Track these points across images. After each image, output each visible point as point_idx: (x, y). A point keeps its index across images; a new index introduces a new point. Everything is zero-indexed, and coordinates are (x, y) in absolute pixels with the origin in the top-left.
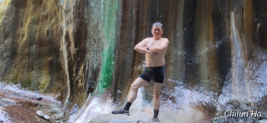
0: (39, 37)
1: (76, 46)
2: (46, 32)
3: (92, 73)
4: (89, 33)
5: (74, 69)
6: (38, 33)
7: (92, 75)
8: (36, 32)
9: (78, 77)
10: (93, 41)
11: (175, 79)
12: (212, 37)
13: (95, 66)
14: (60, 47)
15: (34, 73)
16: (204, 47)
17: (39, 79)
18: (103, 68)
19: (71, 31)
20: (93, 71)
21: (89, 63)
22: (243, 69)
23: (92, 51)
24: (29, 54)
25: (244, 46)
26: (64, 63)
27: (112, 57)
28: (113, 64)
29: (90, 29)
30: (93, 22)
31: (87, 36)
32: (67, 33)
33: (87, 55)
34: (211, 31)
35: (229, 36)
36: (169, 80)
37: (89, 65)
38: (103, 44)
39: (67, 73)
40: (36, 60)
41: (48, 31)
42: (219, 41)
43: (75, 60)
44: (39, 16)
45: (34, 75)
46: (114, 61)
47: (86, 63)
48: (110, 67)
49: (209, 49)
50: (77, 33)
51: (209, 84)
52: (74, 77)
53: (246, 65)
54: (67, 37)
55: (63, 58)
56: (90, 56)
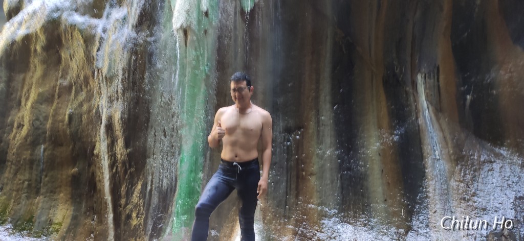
0: (52, 129)
1: (127, 145)
2: (67, 117)
3: (159, 198)
4: (152, 118)
5: (123, 190)
6: (50, 121)
7: (159, 201)
8: (46, 118)
9: (130, 207)
10: (161, 134)
11: (322, 204)
12: (385, 122)
13: (165, 182)
14: (94, 147)
15: (40, 200)
16: (373, 140)
17: (51, 212)
18: (180, 186)
19: (117, 116)
20: (160, 192)
21: (152, 178)
22: (446, 181)
23: (159, 154)
24: (31, 163)
25: (445, 138)
26: (103, 178)
27: (199, 164)
28: (200, 178)
29: (155, 110)
30: (161, 99)
31: (150, 124)
32: (110, 119)
33: (150, 162)
34: (384, 111)
35: (417, 118)
36: (310, 206)
37: (154, 182)
38: (181, 138)
39: (108, 197)
40: (44, 173)
41: (71, 117)
42: (398, 129)
43: (126, 172)
44: (54, 87)
45: (40, 205)
46: (203, 171)
47: (146, 178)
48: (194, 185)
49: (381, 144)
50: (129, 119)
51: (387, 212)
52: (122, 206)
53: (452, 173)
54: (110, 127)
55: (101, 168)
56: (154, 163)
